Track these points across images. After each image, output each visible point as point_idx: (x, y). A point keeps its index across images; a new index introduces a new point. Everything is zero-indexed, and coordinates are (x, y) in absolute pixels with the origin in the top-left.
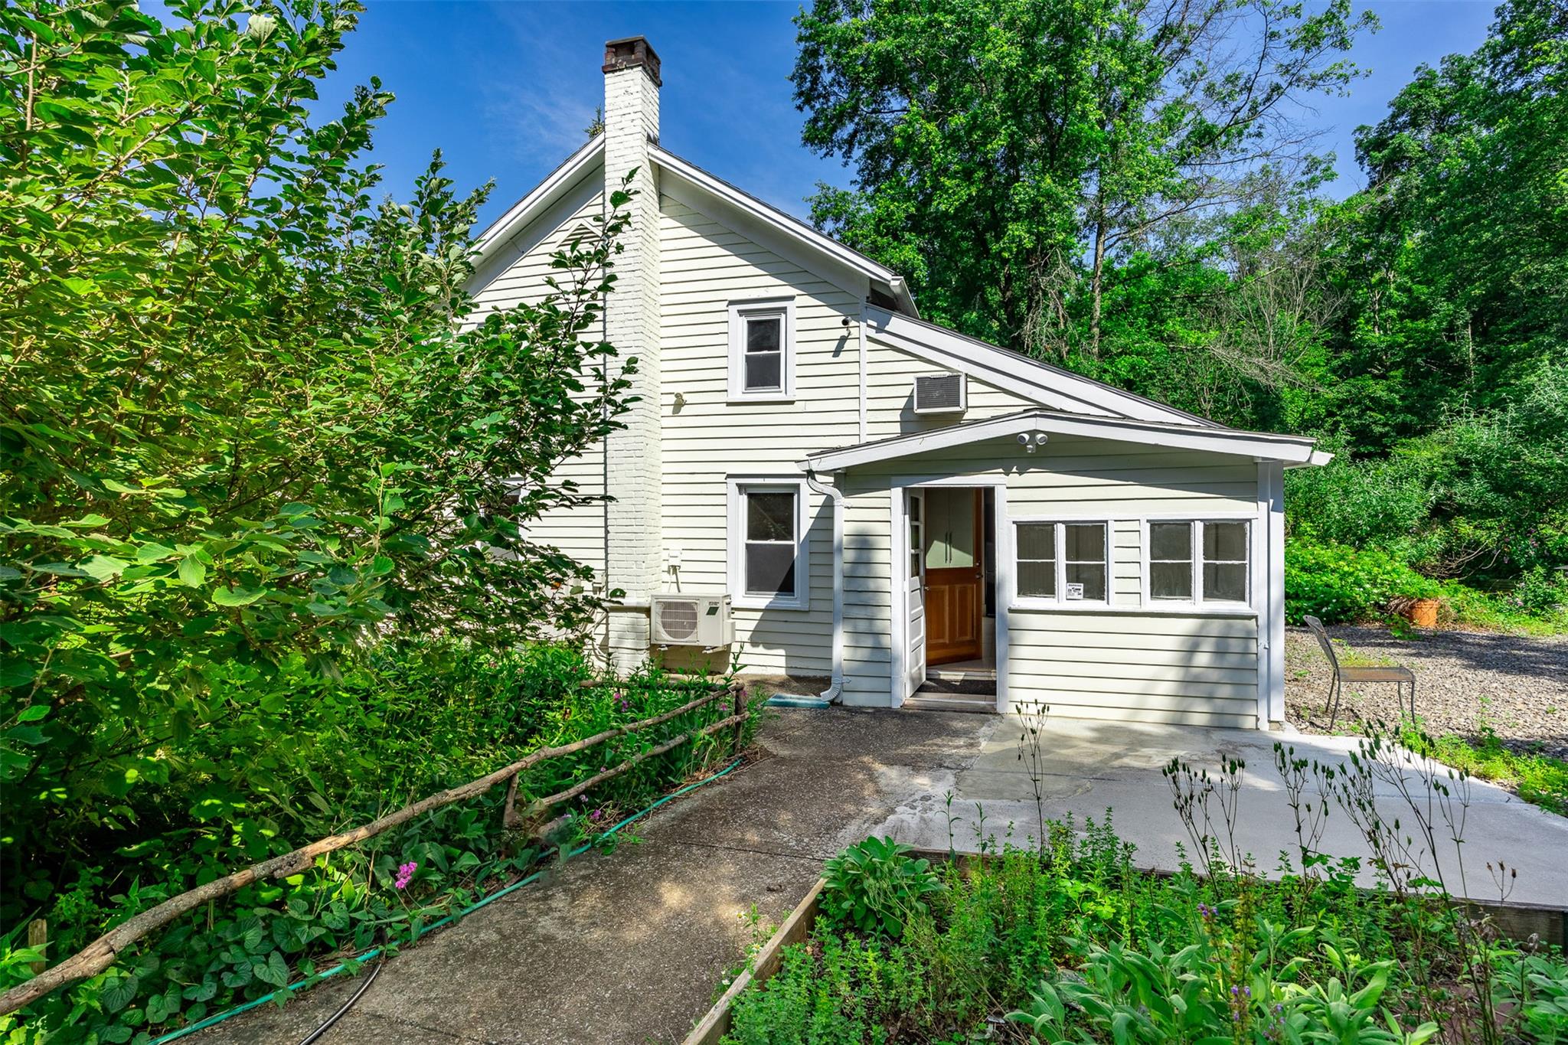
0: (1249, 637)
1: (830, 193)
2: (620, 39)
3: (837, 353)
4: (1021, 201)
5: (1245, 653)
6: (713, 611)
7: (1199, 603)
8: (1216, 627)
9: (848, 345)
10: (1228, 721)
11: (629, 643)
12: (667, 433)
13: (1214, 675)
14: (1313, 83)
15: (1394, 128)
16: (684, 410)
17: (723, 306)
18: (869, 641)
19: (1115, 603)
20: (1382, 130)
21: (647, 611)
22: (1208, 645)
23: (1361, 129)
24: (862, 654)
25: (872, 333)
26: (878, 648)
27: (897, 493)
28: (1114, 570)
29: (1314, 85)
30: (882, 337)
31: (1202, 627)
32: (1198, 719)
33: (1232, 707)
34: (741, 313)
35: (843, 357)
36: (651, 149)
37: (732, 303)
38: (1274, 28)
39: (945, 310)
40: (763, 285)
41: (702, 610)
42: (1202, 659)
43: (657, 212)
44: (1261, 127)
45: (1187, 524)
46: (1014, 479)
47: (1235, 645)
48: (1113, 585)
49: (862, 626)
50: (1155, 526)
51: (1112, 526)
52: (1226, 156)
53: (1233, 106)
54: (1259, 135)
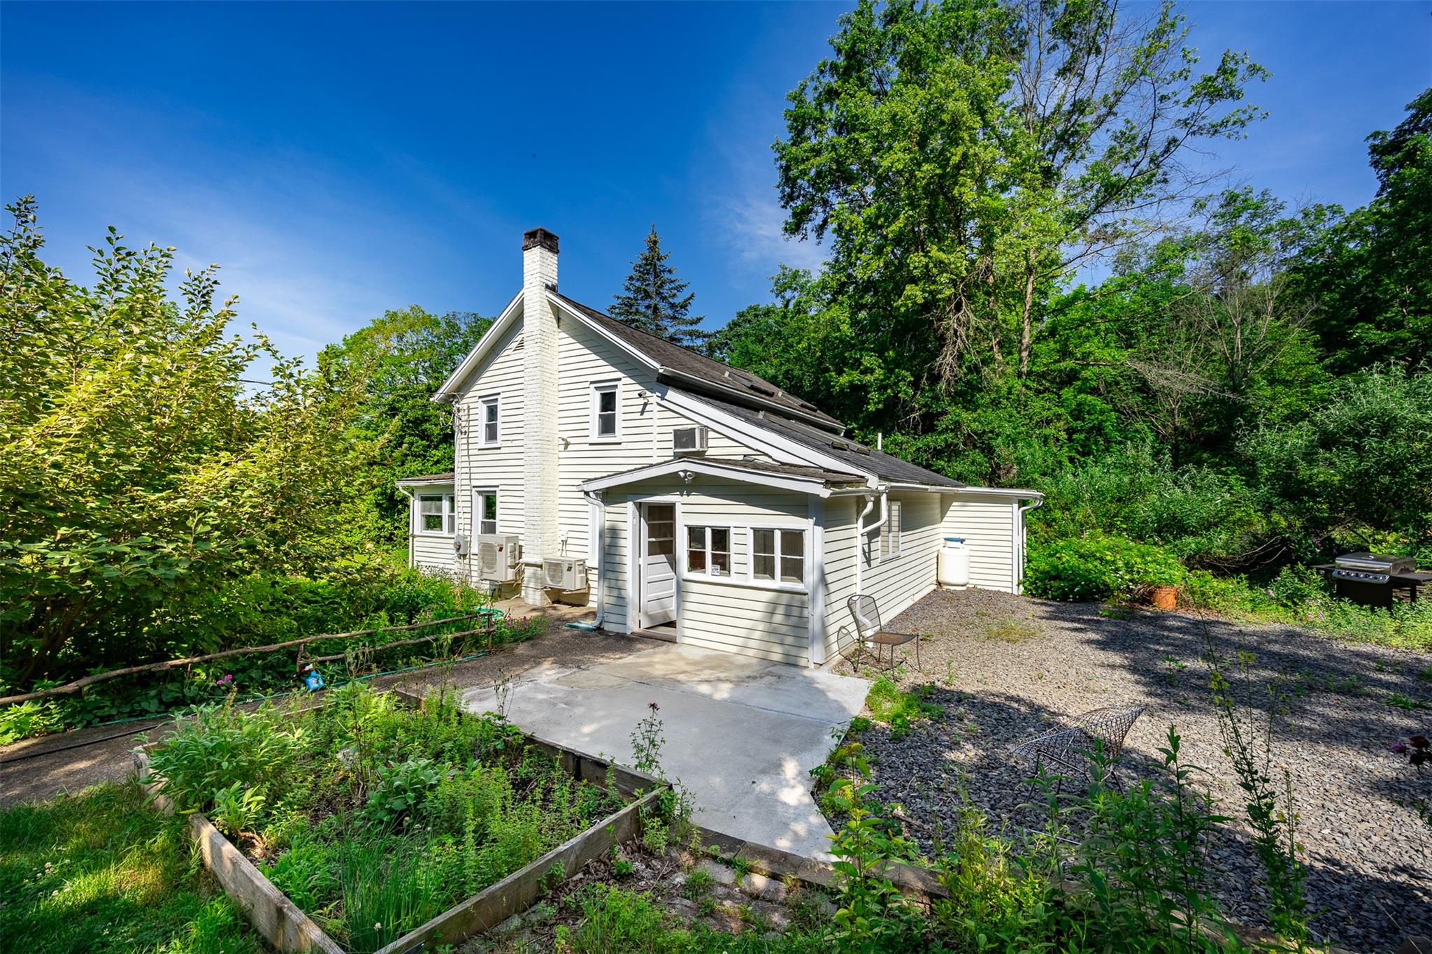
0: (802, 606)
1: (787, 272)
2: (530, 230)
3: (642, 413)
4: (915, 268)
5: (801, 617)
6: (570, 569)
7: (778, 583)
8: (785, 598)
9: (648, 408)
10: (791, 660)
11: (532, 585)
12: (562, 461)
13: (784, 629)
14: (1215, 130)
15: (1416, 128)
16: (570, 448)
17: (587, 385)
18: (615, 593)
19: (733, 579)
20: (1401, 132)
21: (541, 566)
22: (781, 610)
23: (1375, 135)
24: (612, 600)
25: (659, 400)
26: (621, 598)
27: (630, 505)
28: (733, 559)
29: (1216, 131)
30: (664, 403)
31: (778, 597)
32: (776, 657)
33: (793, 651)
34: (597, 388)
35: (646, 415)
36: (547, 293)
37: (592, 383)
38: (1163, 92)
39: (872, 350)
40: (608, 372)
41: (565, 568)
42: (778, 618)
43: (556, 329)
44: (1165, 174)
45: (772, 531)
46: (685, 499)
47: (795, 612)
48: (733, 567)
49: (613, 582)
50: (756, 531)
51: (732, 531)
52: (1139, 201)
53: (1133, 161)
54: (1165, 181)
